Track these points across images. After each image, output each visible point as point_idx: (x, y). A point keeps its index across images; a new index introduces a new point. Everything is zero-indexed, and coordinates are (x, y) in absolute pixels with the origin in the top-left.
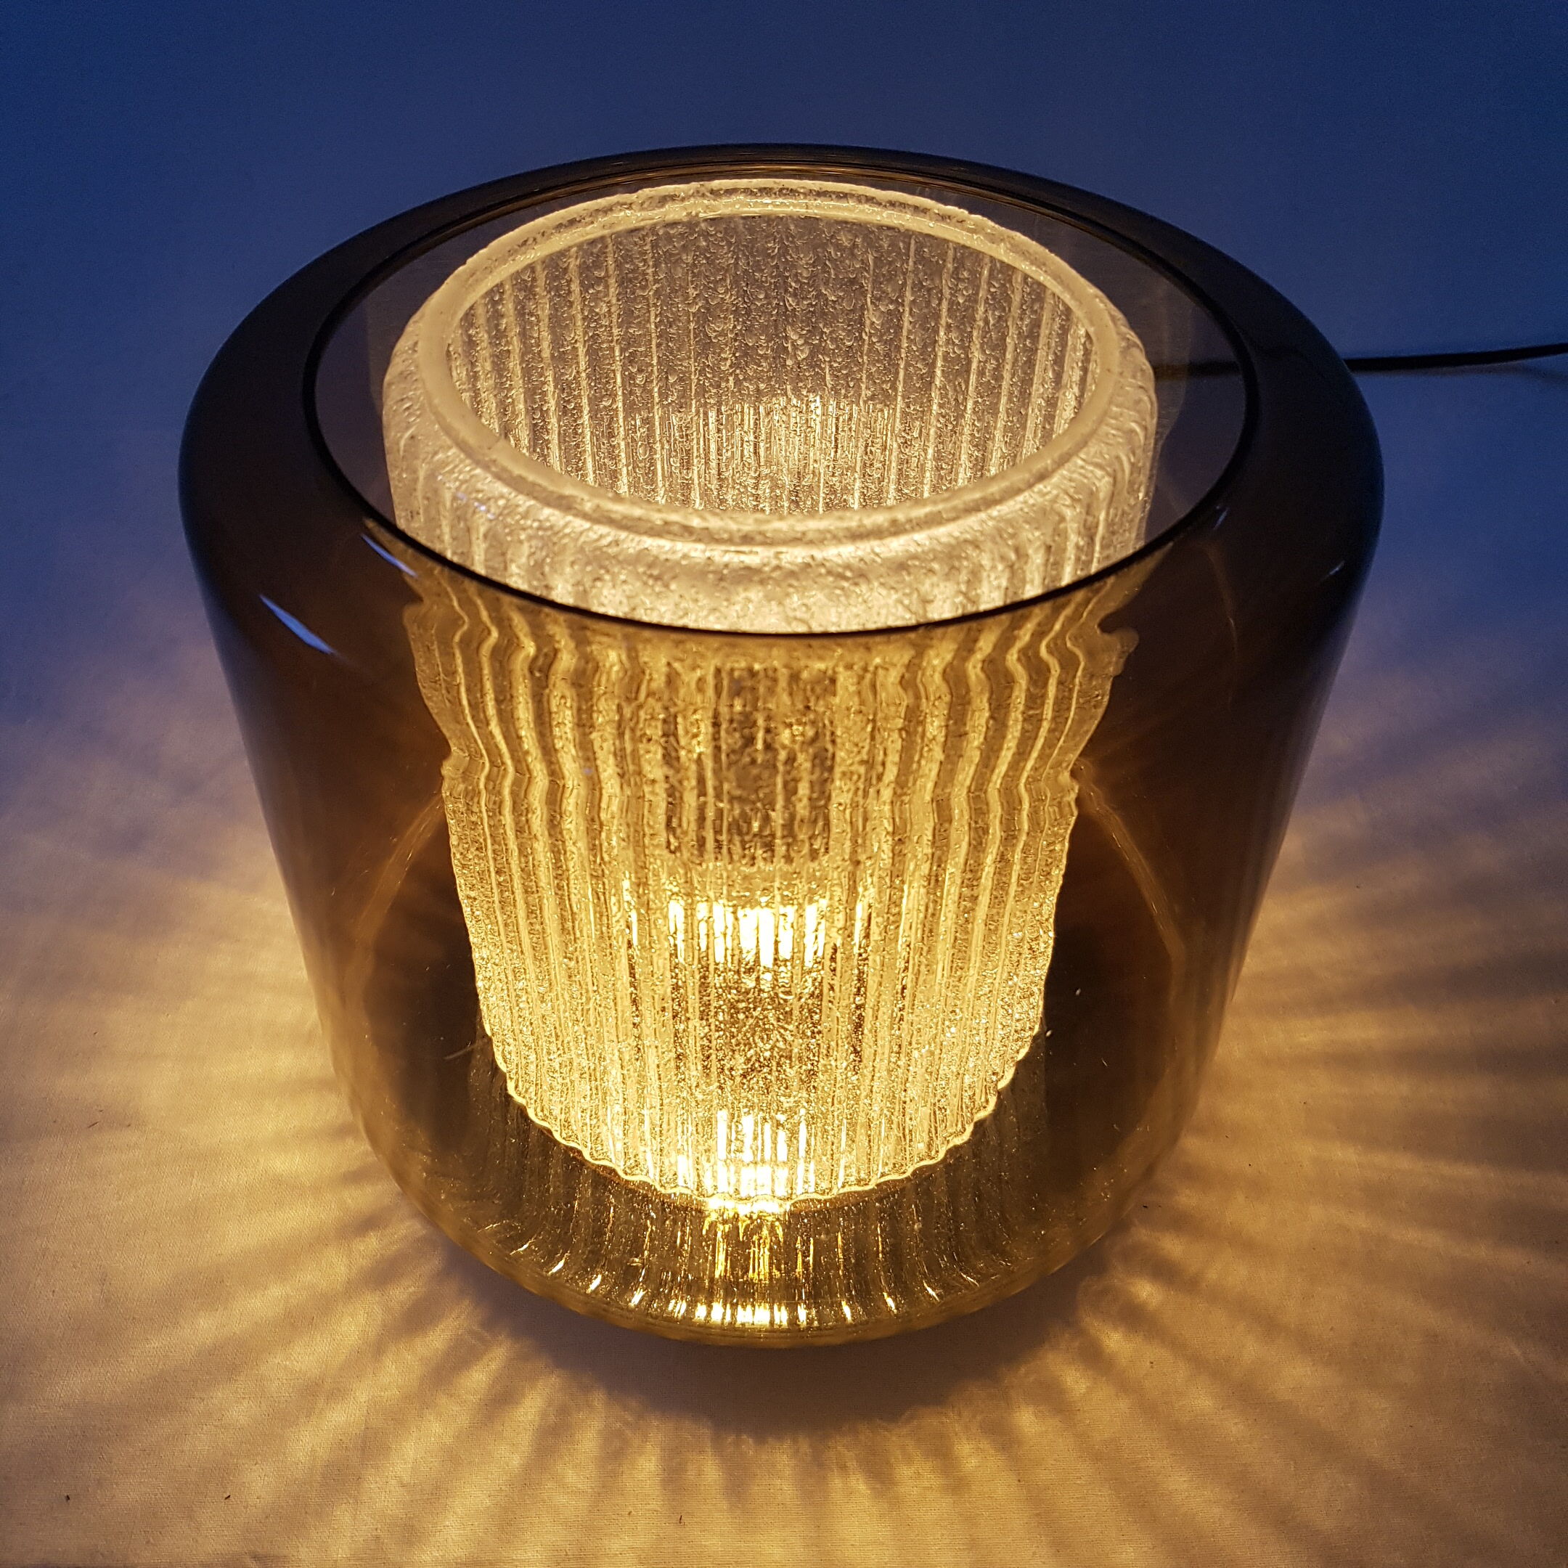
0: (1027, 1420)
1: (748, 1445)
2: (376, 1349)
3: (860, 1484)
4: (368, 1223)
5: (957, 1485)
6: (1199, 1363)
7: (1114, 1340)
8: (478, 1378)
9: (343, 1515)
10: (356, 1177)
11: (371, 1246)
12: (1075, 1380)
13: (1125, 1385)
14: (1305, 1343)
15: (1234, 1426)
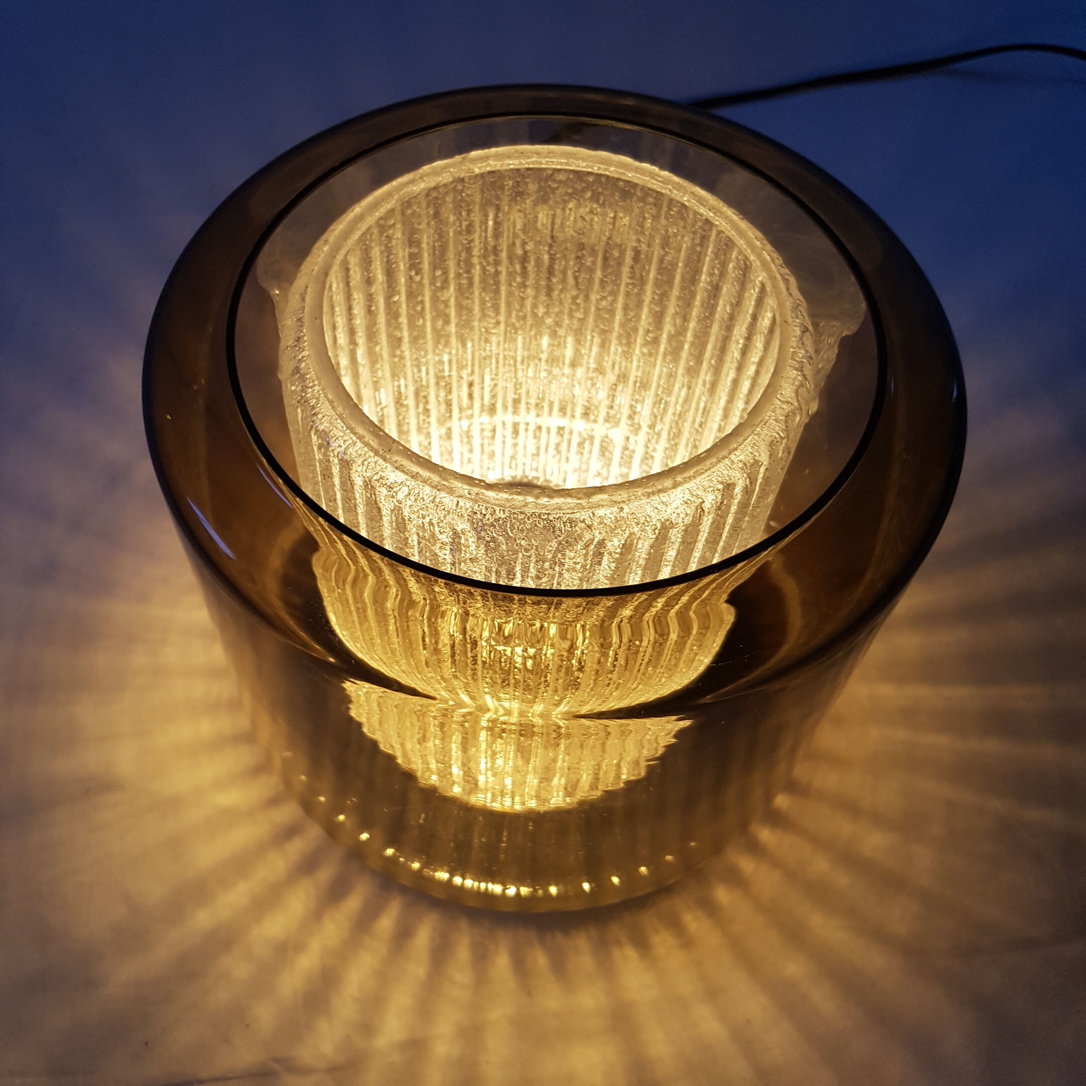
0: (722, 894)
1: (560, 938)
2: (317, 915)
3: (630, 952)
4: (290, 832)
5: (687, 942)
6: (817, 841)
7: (765, 835)
8: (386, 923)
9: (323, 1025)
10: (274, 802)
11: (297, 847)
12: (746, 864)
13: (776, 863)
14: (878, 820)
15: (843, 880)
